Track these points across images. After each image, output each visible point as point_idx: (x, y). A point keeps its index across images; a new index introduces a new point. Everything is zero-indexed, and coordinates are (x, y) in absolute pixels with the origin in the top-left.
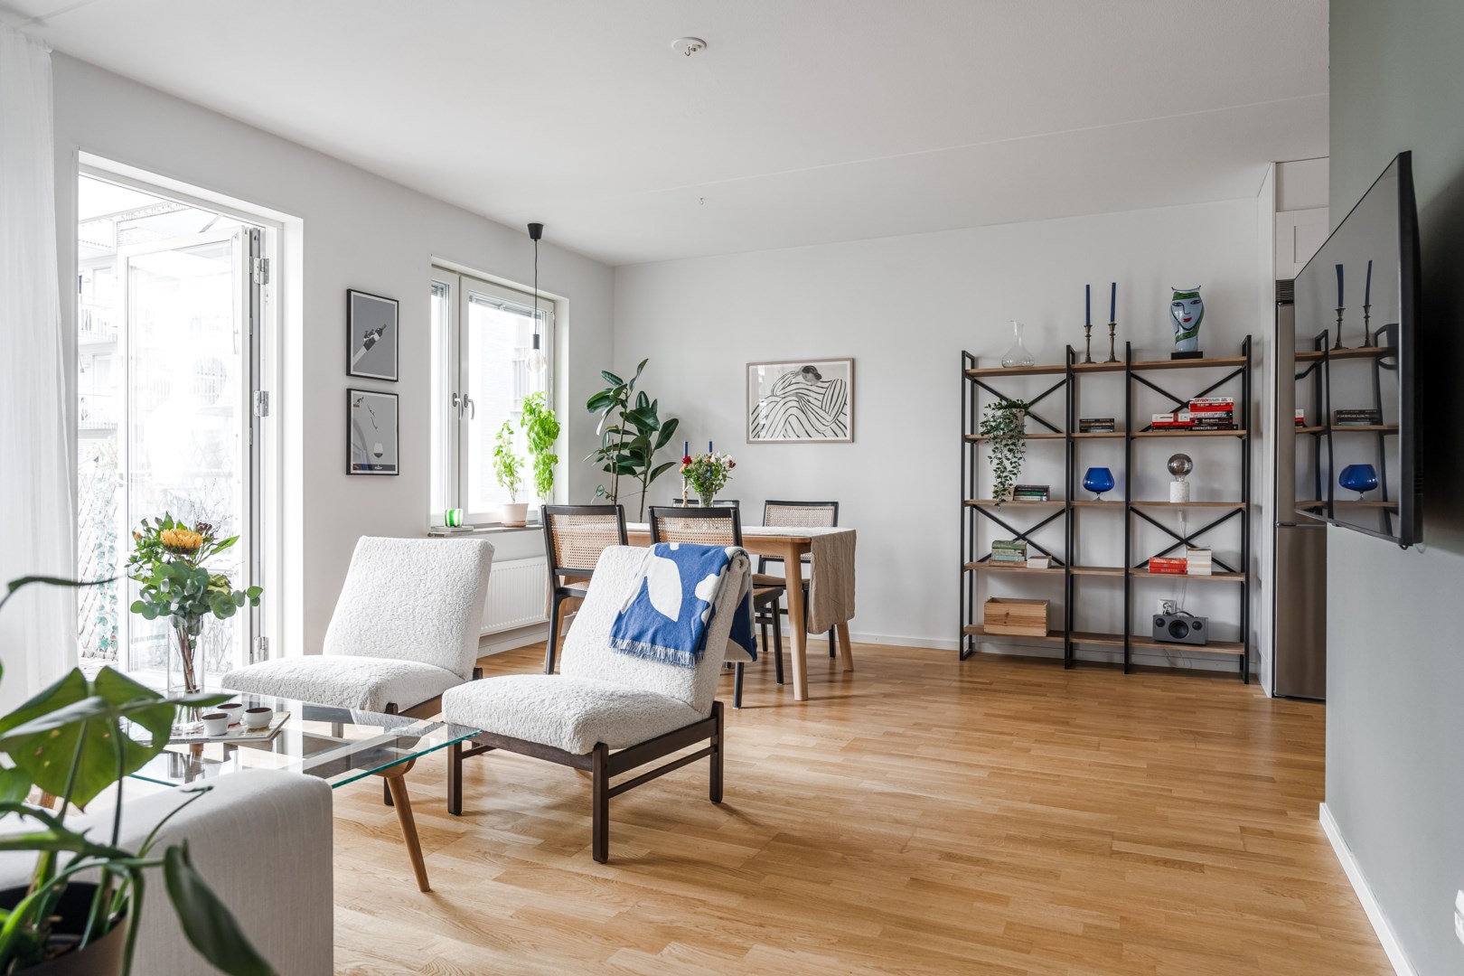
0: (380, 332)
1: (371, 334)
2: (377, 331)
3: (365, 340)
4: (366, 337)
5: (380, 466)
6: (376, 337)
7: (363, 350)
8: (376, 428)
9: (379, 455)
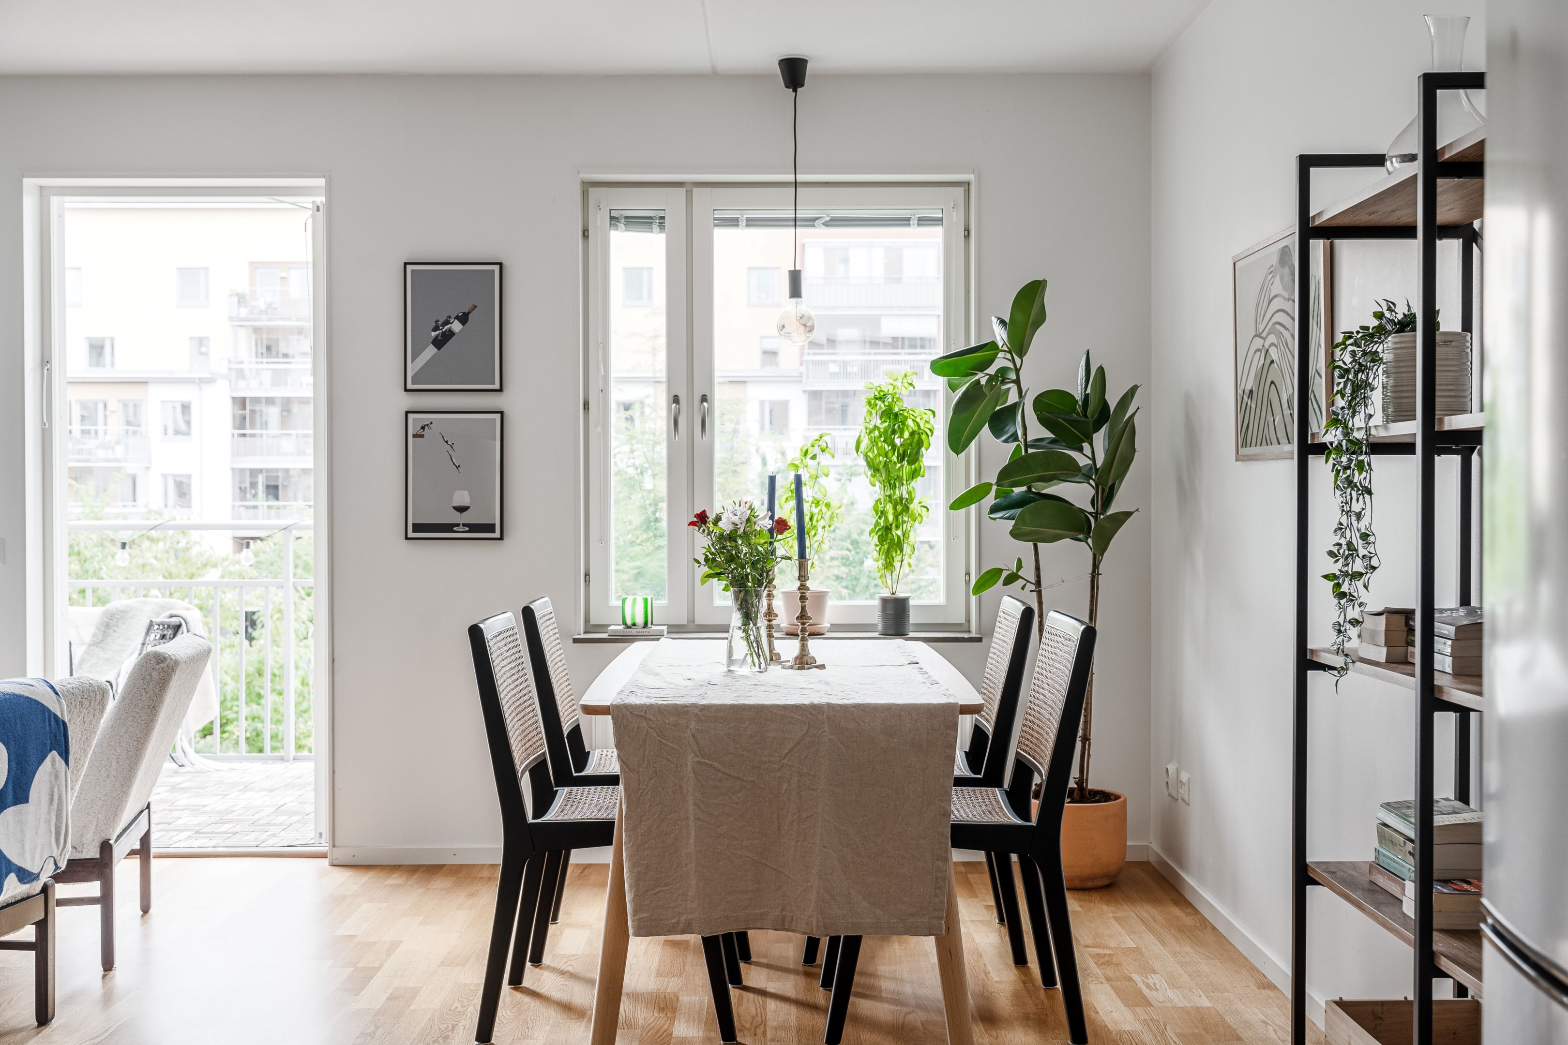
0: (464, 319)
1: (447, 322)
2: (457, 318)
3: (434, 334)
4: (436, 329)
5: (464, 525)
6: (456, 326)
7: (431, 350)
8: (458, 467)
9: (461, 509)
